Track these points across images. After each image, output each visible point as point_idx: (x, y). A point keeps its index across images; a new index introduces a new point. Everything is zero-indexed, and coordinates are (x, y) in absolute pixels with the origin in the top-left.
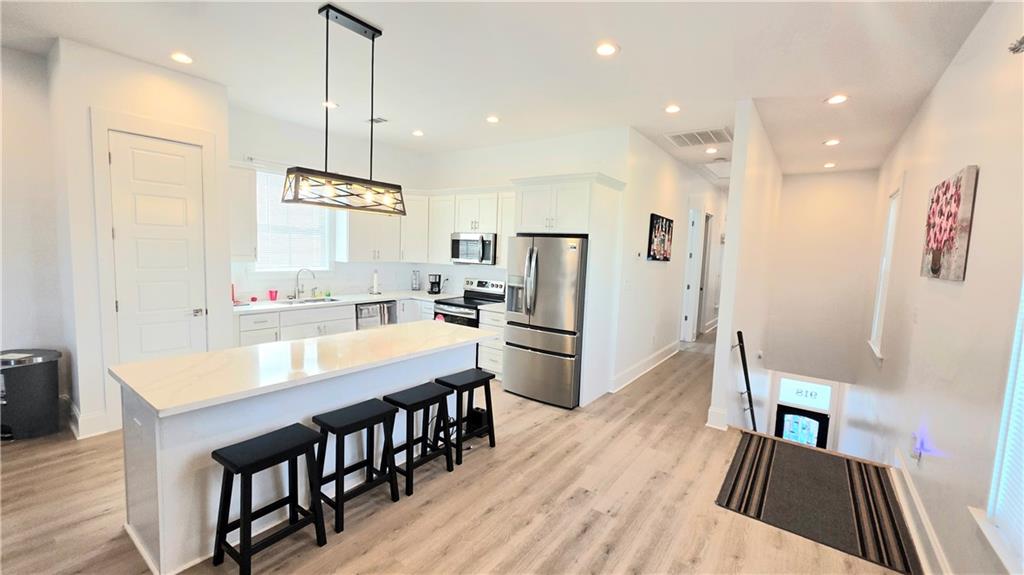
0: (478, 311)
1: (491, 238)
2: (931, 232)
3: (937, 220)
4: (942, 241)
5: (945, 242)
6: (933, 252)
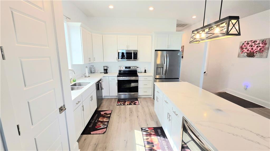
2: (244, 49)
3: (248, 47)
4: (254, 51)
5: (256, 51)
6: (247, 53)
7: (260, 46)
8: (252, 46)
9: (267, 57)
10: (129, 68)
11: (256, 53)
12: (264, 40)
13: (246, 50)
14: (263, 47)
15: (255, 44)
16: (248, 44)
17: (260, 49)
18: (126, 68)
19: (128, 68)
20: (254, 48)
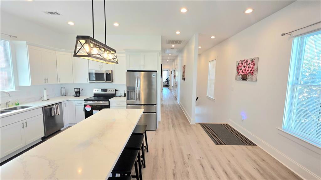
0: (109, 101)
1: (110, 72)
2: (240, 71)
3: (242, 68)
4: (246, 73)
5: (248, 73)
6: (242, 75)
7: (250, 67)
8: (245, 67)
9: (256, 81)
10: (106, 90)
11: (248, 76)
12: (253, 59)
13: (241, 73)
14: (253, 68)
15: (247, 65)
16: (242, 64)
17: (251, 70)
18: (102, 90)
19: (104, 91)
20: (247, 69)
